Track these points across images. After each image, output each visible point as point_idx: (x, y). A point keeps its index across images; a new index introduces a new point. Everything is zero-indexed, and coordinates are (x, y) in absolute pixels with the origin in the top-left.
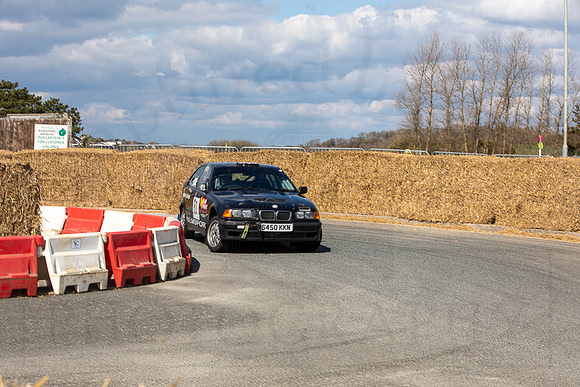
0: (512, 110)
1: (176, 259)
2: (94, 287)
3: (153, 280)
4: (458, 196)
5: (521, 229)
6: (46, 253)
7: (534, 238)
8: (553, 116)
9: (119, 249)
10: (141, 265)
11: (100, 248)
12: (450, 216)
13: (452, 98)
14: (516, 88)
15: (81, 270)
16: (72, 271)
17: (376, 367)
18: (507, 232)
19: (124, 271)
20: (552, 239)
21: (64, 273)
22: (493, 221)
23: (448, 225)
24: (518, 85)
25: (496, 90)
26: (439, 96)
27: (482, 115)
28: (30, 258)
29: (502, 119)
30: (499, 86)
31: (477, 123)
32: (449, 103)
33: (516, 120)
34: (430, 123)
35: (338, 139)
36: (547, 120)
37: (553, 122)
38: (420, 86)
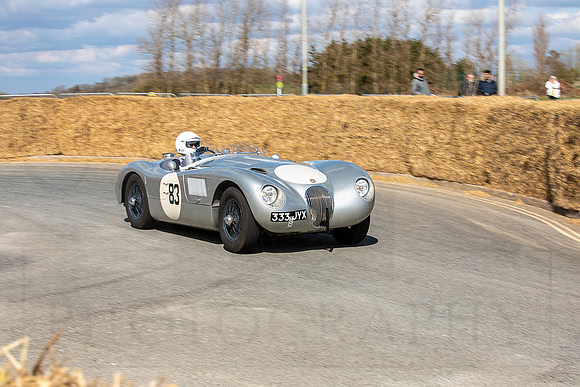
0: (250, 52)
8: (290, 57)
17: (147, 304)
24: (255, 28)
25: (235, 33)
26: (180, 40)
30: (238, 29)
31: (217, 65)
32: (190, 47)
33: (256, 62)
34: (171, 66)
35: (84, 86)
36: (285, 61)
37: (290, 62)
38: (161, 31)
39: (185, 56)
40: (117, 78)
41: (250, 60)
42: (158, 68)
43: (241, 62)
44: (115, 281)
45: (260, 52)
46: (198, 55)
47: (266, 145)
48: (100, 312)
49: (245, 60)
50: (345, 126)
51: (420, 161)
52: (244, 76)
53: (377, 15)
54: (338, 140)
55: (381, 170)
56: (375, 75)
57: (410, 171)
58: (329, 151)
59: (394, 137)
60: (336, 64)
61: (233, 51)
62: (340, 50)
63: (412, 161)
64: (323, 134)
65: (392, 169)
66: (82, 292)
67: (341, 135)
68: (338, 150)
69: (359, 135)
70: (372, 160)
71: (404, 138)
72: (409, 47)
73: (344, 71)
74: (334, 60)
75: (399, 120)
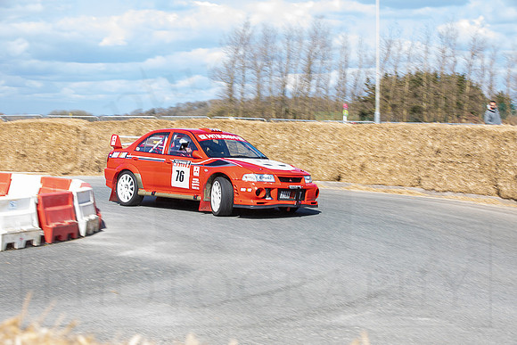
0: (314, 83)
1: (93, 217)
2: (29, 244)
3: (76, 236)
4: (307, 157)
5: (364, 185)
7: (378, 192)
8: (348, 87)
9: (48, 209)
10: (66, 222)
11: (33, 209)
13: (262, 73)
14: (316, 64)
15: (17, 229)
16: (11, 230)
17: (320, 312)
18: (352, 188)
19: (54, 229)
20: (394, 193)
21: (5, 232)
22: (339, 179)
25: (300, 66)
27: (287, 86)
31: (283, 94)
32: (259, 77)
33: (318, 91)
34: (242, 94)
35: (159, 109)
36: (344, 91)
37: (348, 92)
38: (233, 62)
39: (255, 85)
40: (189, 103)
41: (313, 90)
42: (231, 96)
43: (305, 91)
44: (279, 290)
45: (322, 83)
46: (266, 85)
47: (363, 167)
48: (282, 320)
49: (308, 90)
50: (438, 151)
51: (508, 185)
52: (307, 104)
53: (427, 52)
54: (431, 164)
55: (471, 192)
56: (425, 106)
57: (498, 194)
58: (422, 174)
59: (484, 162)
60: (391, 94)
61: (298, 81)
62: (394, 81)
63: (501, 184)
64: (417, 159)
65: (480, 191)
66: (255, 300)
67: (433, 159)
68: (431, 173)
69: (450, 160)
70: (463, 182)
71: (494, 163)
72: (455, 80)
73: (397, 101)
74: (388, 91)
75: (488, 147)
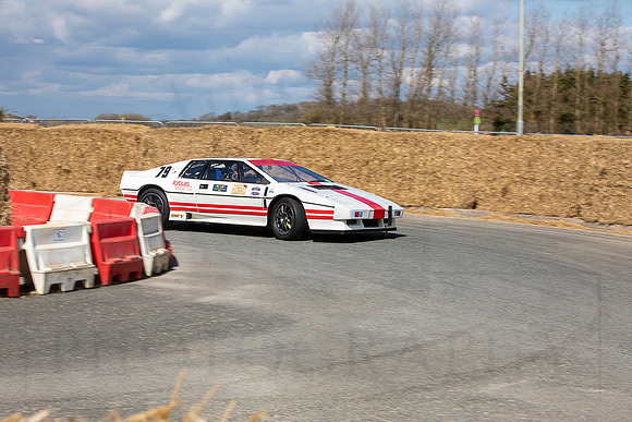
0: (435, 82)
1: (161, 251)
2: (79, 285)
3: (140, 276)
4: (434, 177)
5: (507, 214)
6: (28, 246)
7: (524, 224)
8: (480, 89)
9: (104, 241)
10: (128, 258)
11: (85, 240)
12: (425, 200)
13: (369, 68)
14: (440, 58)
15: (65, 266)
16: (57, 267)
17: (461, 379)
18: (491, 218)
19: (112, 266)
20: (545, 225)
21: (49, 269)
22: (474, 206)
23: (422, 209)
24: (442, 53)
25: (418, 60)
26: (354, 65)
27: (402, 86)
28: (10, 253)
29: (424, 92)
30: (421, 56)
31: (396, 96)
32: (365, 74)
33: (440, 93)
34: (344, 95)
36: (474, 93)
37: (480, 94)
38: (333, 54)
39: (360, 84)
40: (274, 106)
41: (435, 91)
42: (328, 97)
44: (408, 350)
45: (446, 82)
46: (374, 84)
47: (505, 191)
49: (429, 90)
50: (603, 173)
52: (426, 108)
53: (582, 44)
54: (594, 188)
56: (577, 113)
58: (582, 201)
60: (534, 98)
61: (416, 80)
62: (539, 81)
64: (576, 181)
67: (597, 182)
68: (594, 199)
69: (619, 183)
72: (618, 80)
73: (543, 107)
74: (530, 94)
